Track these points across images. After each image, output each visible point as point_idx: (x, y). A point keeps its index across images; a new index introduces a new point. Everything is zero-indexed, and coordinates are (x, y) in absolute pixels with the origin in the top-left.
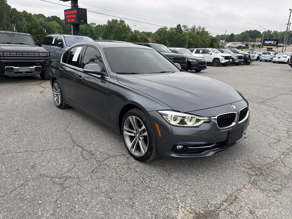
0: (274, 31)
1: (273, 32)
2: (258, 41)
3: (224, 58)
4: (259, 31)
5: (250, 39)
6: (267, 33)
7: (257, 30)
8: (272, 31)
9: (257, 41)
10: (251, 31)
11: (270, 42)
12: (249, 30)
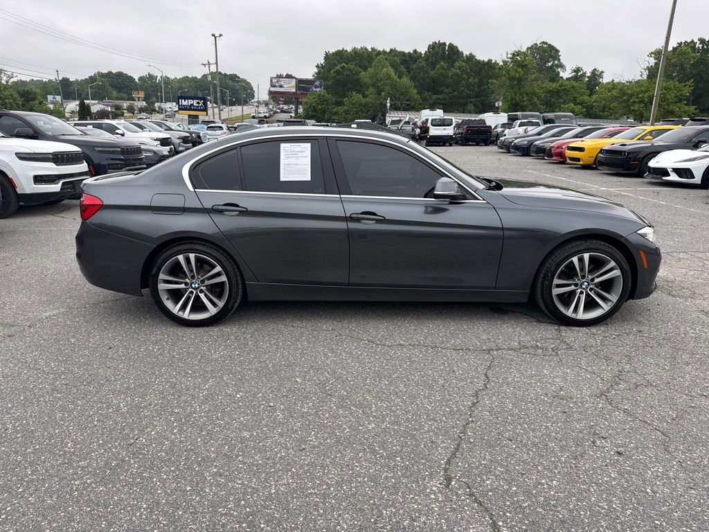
0: (161, 77)
1: (159, 78)
2: (139, 98)
3: (159, 142)
4: (129, 74)
5: (115, 93)
6: (149, 80)
7: (124, 72)
8: (157, 77)
9: (137, 99)
10: (110, 73)
11: (191, 102)
12: (105, 71)
